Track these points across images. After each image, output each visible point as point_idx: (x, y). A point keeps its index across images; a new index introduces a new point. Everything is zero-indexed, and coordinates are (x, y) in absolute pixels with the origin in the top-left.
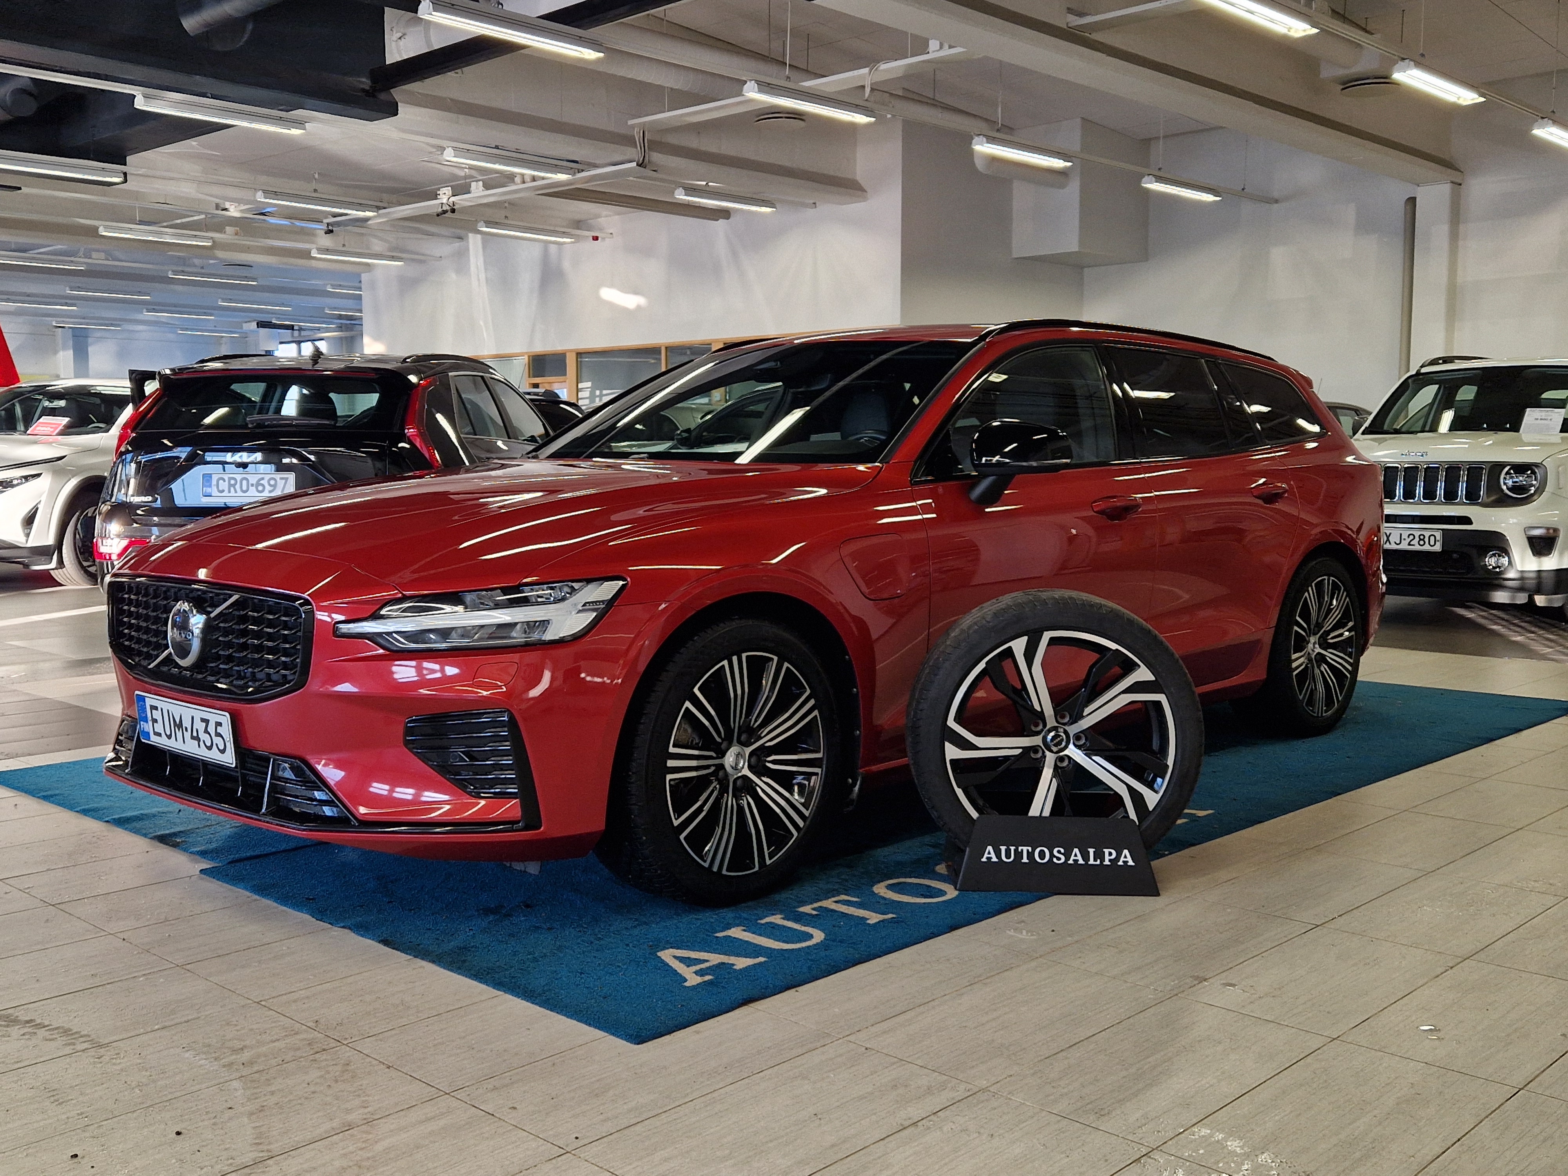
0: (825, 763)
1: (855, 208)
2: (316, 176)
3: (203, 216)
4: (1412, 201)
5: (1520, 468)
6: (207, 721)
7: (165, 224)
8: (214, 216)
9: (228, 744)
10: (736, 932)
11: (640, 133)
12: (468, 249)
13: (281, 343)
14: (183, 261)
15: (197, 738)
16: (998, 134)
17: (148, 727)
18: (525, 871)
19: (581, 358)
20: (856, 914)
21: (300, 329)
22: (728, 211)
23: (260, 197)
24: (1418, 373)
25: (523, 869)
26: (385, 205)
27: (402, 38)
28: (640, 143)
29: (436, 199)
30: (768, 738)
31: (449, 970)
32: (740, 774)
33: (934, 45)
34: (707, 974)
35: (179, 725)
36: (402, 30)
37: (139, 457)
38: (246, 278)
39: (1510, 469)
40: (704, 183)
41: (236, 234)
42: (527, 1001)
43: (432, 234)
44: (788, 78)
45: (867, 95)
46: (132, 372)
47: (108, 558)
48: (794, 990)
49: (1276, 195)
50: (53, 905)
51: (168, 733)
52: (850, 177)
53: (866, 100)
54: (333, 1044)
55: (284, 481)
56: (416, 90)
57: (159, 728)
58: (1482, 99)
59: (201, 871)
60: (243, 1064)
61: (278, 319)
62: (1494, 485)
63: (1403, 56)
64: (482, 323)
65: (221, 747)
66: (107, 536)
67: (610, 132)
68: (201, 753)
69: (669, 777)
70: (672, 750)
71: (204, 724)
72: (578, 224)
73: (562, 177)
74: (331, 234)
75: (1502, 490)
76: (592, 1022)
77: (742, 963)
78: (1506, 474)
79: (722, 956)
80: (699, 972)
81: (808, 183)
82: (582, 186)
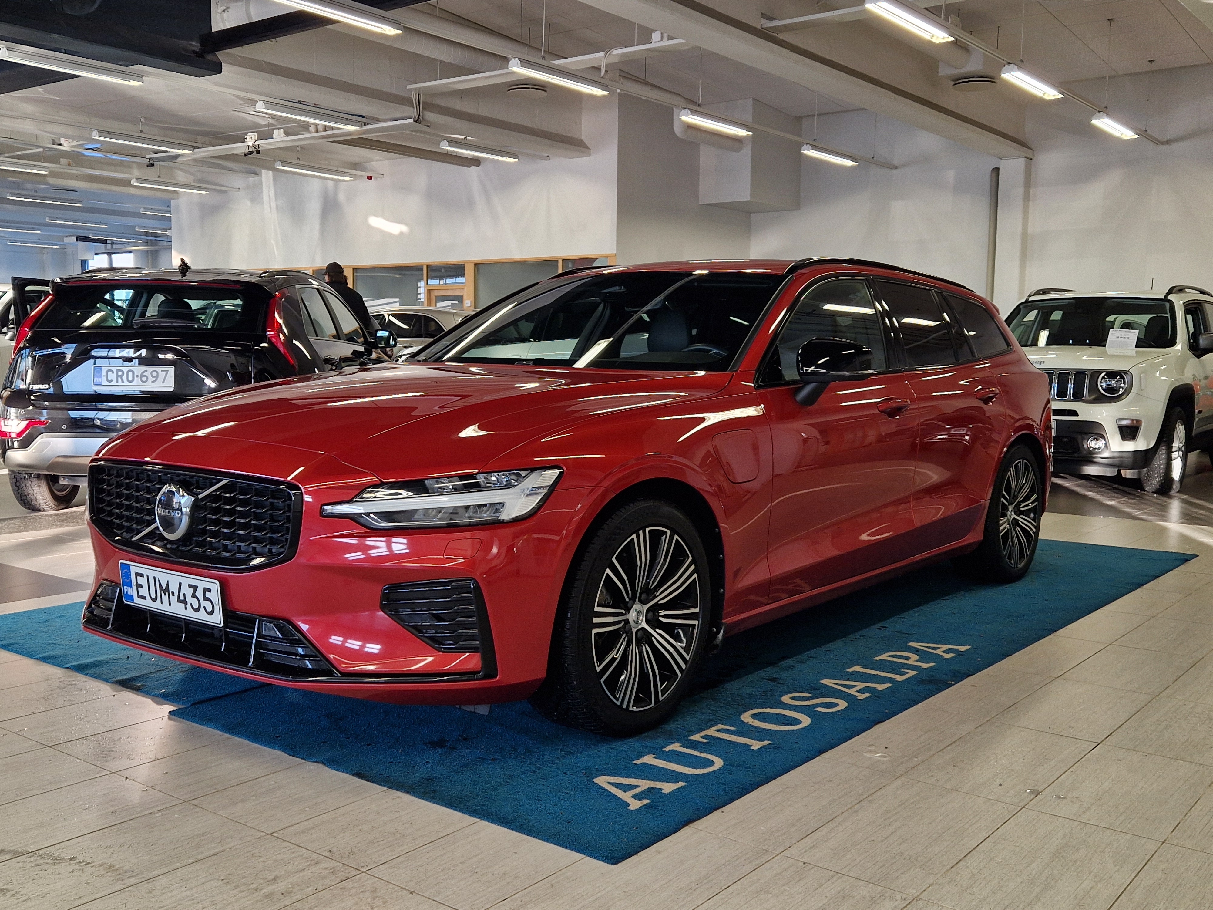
0: (701, 616)
1: (582, 161)
2: (143, 120)
3: (41, 150)
4: (996, 170)
5: (1112, 375)
6: (195, 588)
7: (7, 155)
8: (51, 149)
9: (216, 608)
10: (649, 759)
11: (416, 95)
12: (261, 183)
13: (96, 254)
14: (17, 186)
15: (185, 602)
16: (700, 107)
17: (132, 591)
18: (475, 712)
19: (356, 272)
20: (739, 741)
21: (112, 243)
22: (479, 160)
23: (95, 135)
24: (1027, 301)
25: (473, 710)
26: (200, 145)
27: (226, 12)
28: (416, 103)
29: (244, 142)
30: (661, 598)
31: (423, 799)
32: (640, 627)
33: (656, 36)
34: (644, 798)
35: (167, 590)
36: (225, 5)
37: (34, 352)
38: (72, 201)
39: (1105, 375)
40: (463, 137)
41: (69, 165)
42: (503, 827)
43: (231, 170)
44: (543, 57)
45: (602, 73)
46: (14, 279)
47: (8, 436)
48: (720, 810)
49: (896, 162)
50: (50, 747)
51: (153, 596)
52: (577, 136)
53: (602, 78)
54: (355, 872)
55: (165, 373)
56: (236, 53)
57: (144, 592)
58: (1061, 96)
59: (170, 712)
60: (283, 894)
61: (95, 234)
62: (1094, 388)
63: (1007, 62)
64: (273, 242)
65: (209, 609)
66: (8, 417)
67: (391, 94)
68: (189, 614)
69: (595, 631)
70: (597, 609)
71: (192, 590)
72: (355, 166)
73: (351, 128)
74: (153, 167)
75: (1100, 391)
76: (568, 845)
77: (668, 788)
78: (1102, 379)
79: (649, 782)
80: (636, 797)
81: (547, 141)
82: (364, 136)
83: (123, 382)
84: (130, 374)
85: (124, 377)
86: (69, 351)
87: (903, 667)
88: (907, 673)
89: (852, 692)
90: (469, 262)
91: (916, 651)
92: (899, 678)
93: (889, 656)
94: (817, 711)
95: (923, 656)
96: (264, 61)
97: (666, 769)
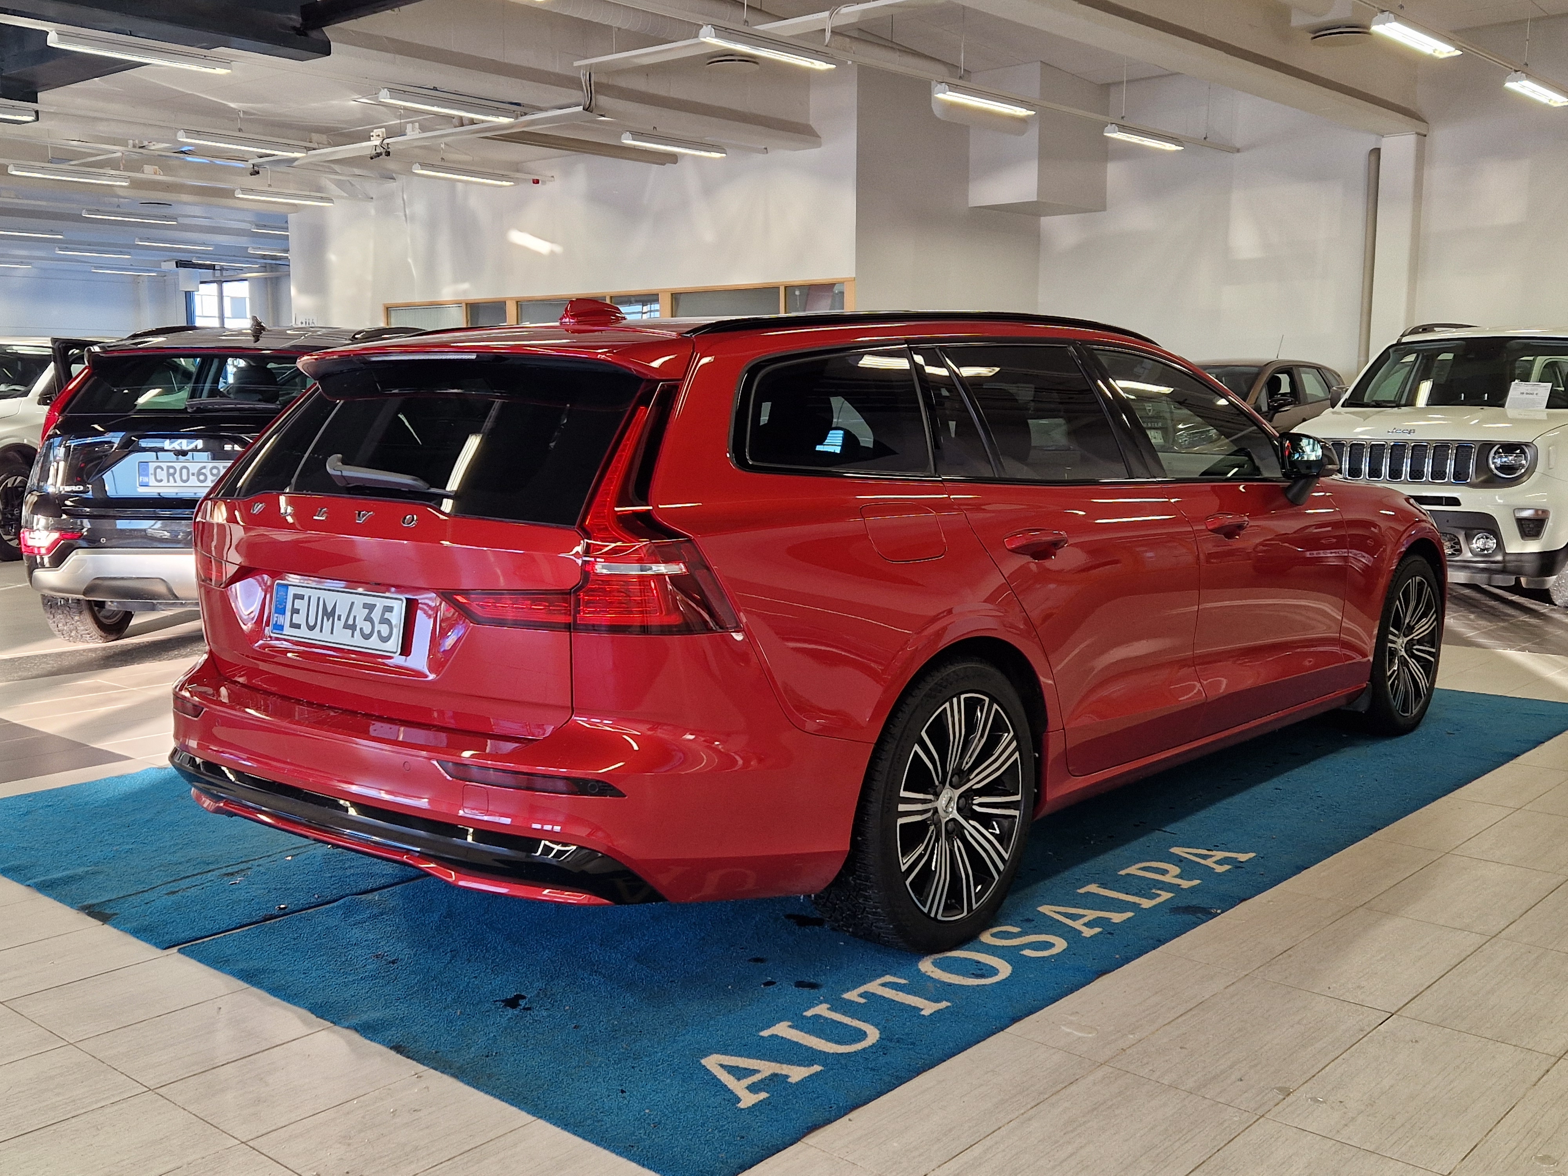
1: (809, 154)
2: (242, 115)
3: (120, 155)
4: (1377, 152)
5: (1509, 448)
7: (79, 162)
8: (132, 155)
10: (782, 1029)
11: (586, 75)
12: (401, 191)
16: (961, 81)
19: (521, 305)
20: (906, 1002)
21: (222, 269)
22: (675, 156)
23: (180, 136)
24: (1399, 343)
26: (315, 146)
28: (586, 85)
29: (370, 140)
34: (762, 1090)
37: (69, 442)
38: (165, 218)
39: (1499, 448)
41: (155, 173)
43: (364, 176)
44: (745, 21)
45: (827, 41)
47: (36, 551)
49: (1238, 145)
52: (802, 121)
53: (827, 46)
56: (350, 28)
58: (1459, 53)
61: (198, 259)
62: (1483, 465)
63: (1381, 8)
67: (554, 74)
72: (518, 167)
73: (504, 120)
74: (258, 175)
75: (1491, 471)
76: (646, 1163)
77: (797, 1074)
78: (1495, 454)
79: (773, 1064)
80: (753, 1088)
81: (760, 128)
82: (525, 129)
83: (175, 482)
84: (184, 471)
85: (177, 476)
86: (116, 438)
87: (1155, 887)
88: (1159, 895)
89: (1077, 925)
90: (665, 291)
91: (1179, 861)
92: (1146, 904)
93: (1140, 869)
94: (1023, 955)
95: (1188, 868)
96: (387, 38)
97: (801, 1045)
